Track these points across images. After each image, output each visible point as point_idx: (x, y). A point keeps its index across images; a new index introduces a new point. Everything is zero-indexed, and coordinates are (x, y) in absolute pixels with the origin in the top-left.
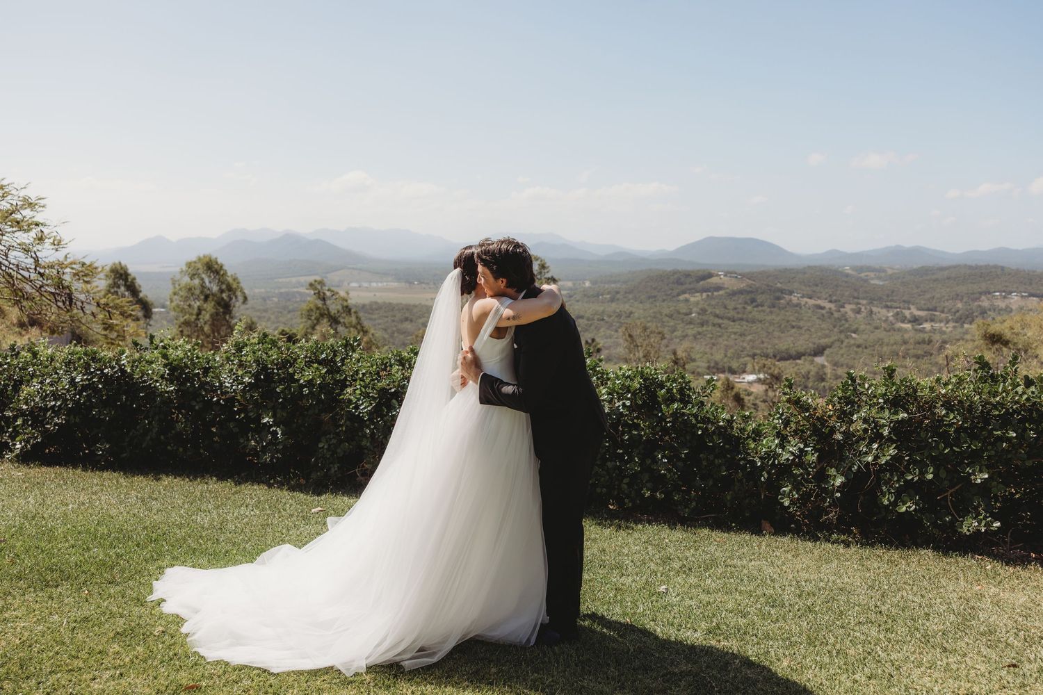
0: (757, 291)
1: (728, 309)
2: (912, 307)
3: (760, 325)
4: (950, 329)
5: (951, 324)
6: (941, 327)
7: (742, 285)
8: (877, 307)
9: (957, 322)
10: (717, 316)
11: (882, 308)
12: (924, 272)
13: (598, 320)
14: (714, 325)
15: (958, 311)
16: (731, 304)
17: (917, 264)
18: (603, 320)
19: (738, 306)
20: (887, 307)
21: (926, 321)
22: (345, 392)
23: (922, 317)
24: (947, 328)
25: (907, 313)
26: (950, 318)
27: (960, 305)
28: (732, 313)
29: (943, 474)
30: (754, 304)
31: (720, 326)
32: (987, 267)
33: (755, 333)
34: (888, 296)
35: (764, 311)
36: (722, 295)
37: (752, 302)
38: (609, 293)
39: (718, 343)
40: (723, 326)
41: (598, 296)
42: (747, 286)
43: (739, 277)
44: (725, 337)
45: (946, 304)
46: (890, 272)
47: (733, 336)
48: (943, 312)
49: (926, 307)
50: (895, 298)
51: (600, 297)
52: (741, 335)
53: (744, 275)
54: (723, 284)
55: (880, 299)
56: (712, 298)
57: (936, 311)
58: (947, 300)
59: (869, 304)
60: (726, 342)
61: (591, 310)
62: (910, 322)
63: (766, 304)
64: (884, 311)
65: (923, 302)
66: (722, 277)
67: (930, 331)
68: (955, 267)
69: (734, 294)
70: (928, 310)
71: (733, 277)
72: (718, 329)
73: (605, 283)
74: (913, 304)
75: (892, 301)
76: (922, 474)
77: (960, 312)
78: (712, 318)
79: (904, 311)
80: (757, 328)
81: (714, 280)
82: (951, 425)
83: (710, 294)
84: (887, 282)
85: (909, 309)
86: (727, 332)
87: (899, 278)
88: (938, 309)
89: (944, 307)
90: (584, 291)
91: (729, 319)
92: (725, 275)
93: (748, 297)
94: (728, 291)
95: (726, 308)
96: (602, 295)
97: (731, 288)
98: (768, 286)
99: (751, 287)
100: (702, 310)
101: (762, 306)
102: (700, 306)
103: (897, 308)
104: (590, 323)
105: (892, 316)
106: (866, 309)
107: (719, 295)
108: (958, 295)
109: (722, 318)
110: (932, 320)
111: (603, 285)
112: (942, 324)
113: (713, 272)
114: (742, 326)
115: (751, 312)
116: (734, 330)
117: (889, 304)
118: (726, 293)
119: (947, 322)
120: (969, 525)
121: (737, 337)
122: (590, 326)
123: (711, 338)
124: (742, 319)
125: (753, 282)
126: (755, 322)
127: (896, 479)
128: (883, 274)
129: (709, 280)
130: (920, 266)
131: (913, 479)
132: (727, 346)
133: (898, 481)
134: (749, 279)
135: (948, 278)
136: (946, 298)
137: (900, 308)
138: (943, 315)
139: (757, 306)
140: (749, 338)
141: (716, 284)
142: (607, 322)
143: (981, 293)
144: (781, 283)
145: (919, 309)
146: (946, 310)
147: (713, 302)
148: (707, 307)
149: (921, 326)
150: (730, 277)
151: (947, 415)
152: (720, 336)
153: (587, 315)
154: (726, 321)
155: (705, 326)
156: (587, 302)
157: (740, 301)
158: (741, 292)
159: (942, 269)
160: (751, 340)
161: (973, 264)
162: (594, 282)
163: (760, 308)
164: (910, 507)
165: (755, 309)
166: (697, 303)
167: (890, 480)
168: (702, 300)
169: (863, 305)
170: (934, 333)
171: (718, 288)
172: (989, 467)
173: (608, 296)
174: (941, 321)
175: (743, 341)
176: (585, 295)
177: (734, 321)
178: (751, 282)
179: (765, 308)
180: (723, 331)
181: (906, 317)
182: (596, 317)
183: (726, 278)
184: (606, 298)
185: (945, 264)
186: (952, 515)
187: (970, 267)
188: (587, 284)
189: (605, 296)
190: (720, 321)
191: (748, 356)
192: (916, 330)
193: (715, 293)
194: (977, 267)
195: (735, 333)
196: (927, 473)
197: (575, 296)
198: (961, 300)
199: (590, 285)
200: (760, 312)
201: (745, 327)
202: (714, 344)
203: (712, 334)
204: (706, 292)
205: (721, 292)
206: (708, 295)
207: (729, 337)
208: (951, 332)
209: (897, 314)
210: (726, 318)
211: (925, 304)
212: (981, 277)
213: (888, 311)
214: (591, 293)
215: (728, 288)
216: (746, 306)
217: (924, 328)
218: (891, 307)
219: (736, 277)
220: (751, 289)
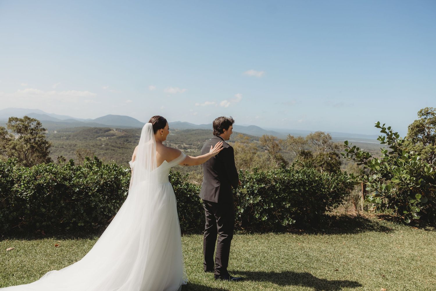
0: (129, 136)
1: (117, 144)
2: (184, 143)
3: (130, 150)
4: (196, 151)
5: (197, 150)
6: (194, 151)
7: (123, 134)
8: (172, 143)
9: (198, 149)
10: (113, 146)
11: (174, 144)
12: (188, 131)
13: (61, 148)
14: (111, 150)
15: (199, 145)
16: (118, 142)
17: (186, 128)
18: (63, 147)
19: (121, 142)
20: (176, 143)
21: (189, 148)
22: (14, 186)
23: (187, 147)
24: (195, 151)
25: (182, 145)
26: (196, 147)
27: (199, 143)
28: (119, 145)
29: (275, 206)
30: (128, 142)
31: (114, 150)
32: (207, 130)
33: (128, 153)
34: (176, 139)
35: (131, 144)
36: (115, 138)
37: (127, 141)
38: (65, 136)
39: (113, 157)
40: (115, 150)
41: (60, 137)
42: (125, 134)
43: (122, 131)
44: (116, 155)
45: (195, 143)
46: (176, 131)
47: (119, 154)
48: (194, 145)
49: (188, 144)
50: (178, 140)
51: (62, 138)
52: (122, 154)
53: (124, 130)
54: (115, 133)
55: (173, 140)
56: (111, 139)
57: (192, 145)
58: (195, 141)
59: (169, 142)
60: (116, 157)
61: (57, 143)
62: (183, 149)
63: (132, 142)
64: (175, 145)
65: (187, 142)
66: (115, 131)
67: (190, 152)
68: (197, 130)
69: (120, 137)
70: (189, 145)
71: (119, 131)
72: (113, 151)
73: (64, 132)
74: (184, 142)
75: (177, 141)
76: (269, 206)
77: (199, 146)
78: (110, 147)
79: (181, 145)
80: (129, 151)
81: (111, 132)
82: (277, 188)
83: (110, 137)
84: (175, 134)
85: (183, 144)
86: (117, 153)
87: (179, 133)
88: (192, 144)
89: (194, 144)
90: (54, 135)
91: (118, 147)
92: (116, 130)
93: (125, 139)
94: (117, 136)
95: (116, 143)
96: (63, 137)
97: (118, 135)
98: (133, 135)
99: (126, 135)
100: (106, 144)
101: (131, 142)
102: (106, 142)
103: (179, 144)
104: (57, 149)
105: (178, 147)
106: (168, 144)
107: (114, 138)
108: (198, 139)
109: (115, 147)
110: (190, 148)
111: (63, 133)
112: (194, 150)
113: (111, 128)
114: (123, 150)
115: (126, 145)
116: (120, 152)
117: (176, 142)
118: (116, 137)
119: (195, 149)
120: (286, 222)
121: (121, 155)
122: (57, 150)
123: (110, 155)
124: (123, 148)
125: (127, 133)
126: (128, 149)
127: (259, 208)
128: (174, 132)
129: (110, 132)
130: (186, 129)
131: (266, 208)
132: (117, 158)
133: (260, 209)
134: (126, 132)
135: (196, 134)
136: (195, 140)
137: (180, 144)
138: (194, 147)
139: (129, 142)
140: (126, 155)
141: (112, 133)
142: (65, 149)
143: (206, 139)
144: (138, 134)
145: (186, 144)
146: (195, 145)
147: (111, 141)
148: (108, 143)
149: (187, 150)
150: (118, 131)
151: (276, 185)
152: (114, 154)
153: (55, 145)
154: (116, 148)
155: (108, 150)
156: (55, 140)
157: (122, 140)
158: (122, 137)
159: (193, 130)
160: (126, 156)
161: (203, 129)
162: (58, 131)
163: (130, 143)
164: (265, 218)
165: (128, 144)
166: (105, 141)
167: (258, 209)
168: (107, 140)
169: (167, 143)
170: (191, 153)
171: (113, 135)
172: (289, 202)
173: (65, 137)
174: (193, 149)
175: (123, 156)
176: (54, 137)
177: (119, 148)
178: (126, 133)
179: (132, 143)
180: (115, 152)
181: (182, 147)
182: (60, 146)
183: (116, 131)
184: (64, 138)
185: (195, 128)
186: (278, 220)
187: (202, 130)
188: (55, 132)
189: (64, 137)
190: (114, 148)
191: (126, 162)
192: (185, 152)
193: (112, 137)
194: (204, 130)
195: (120, 153)
196: (271, 205)
197: (50, 137)
198: (200, 141)
199: (57, 132)
200: (130, 145)
201: (124, 151)
202: (112, 158)
203: (111, 153)
204: (108, 136)
205: (114, 137)
206: (109, 138)
207: (118, 154)
208: (196, 152)
209: (179, 146)
210: (116, 147)
211: (188, 143)
212: (206, 133)
213: (176, 145)
214: (58, 136)
215: (117, 135)
216: (124, 142)
217: (188, 151)
218: (177, 144)
219: (120, 131)
220: (126, 136)
